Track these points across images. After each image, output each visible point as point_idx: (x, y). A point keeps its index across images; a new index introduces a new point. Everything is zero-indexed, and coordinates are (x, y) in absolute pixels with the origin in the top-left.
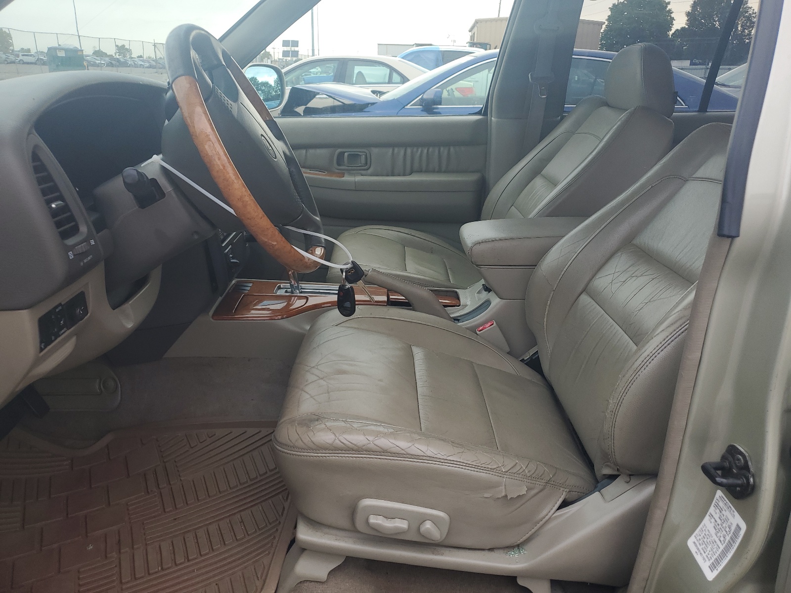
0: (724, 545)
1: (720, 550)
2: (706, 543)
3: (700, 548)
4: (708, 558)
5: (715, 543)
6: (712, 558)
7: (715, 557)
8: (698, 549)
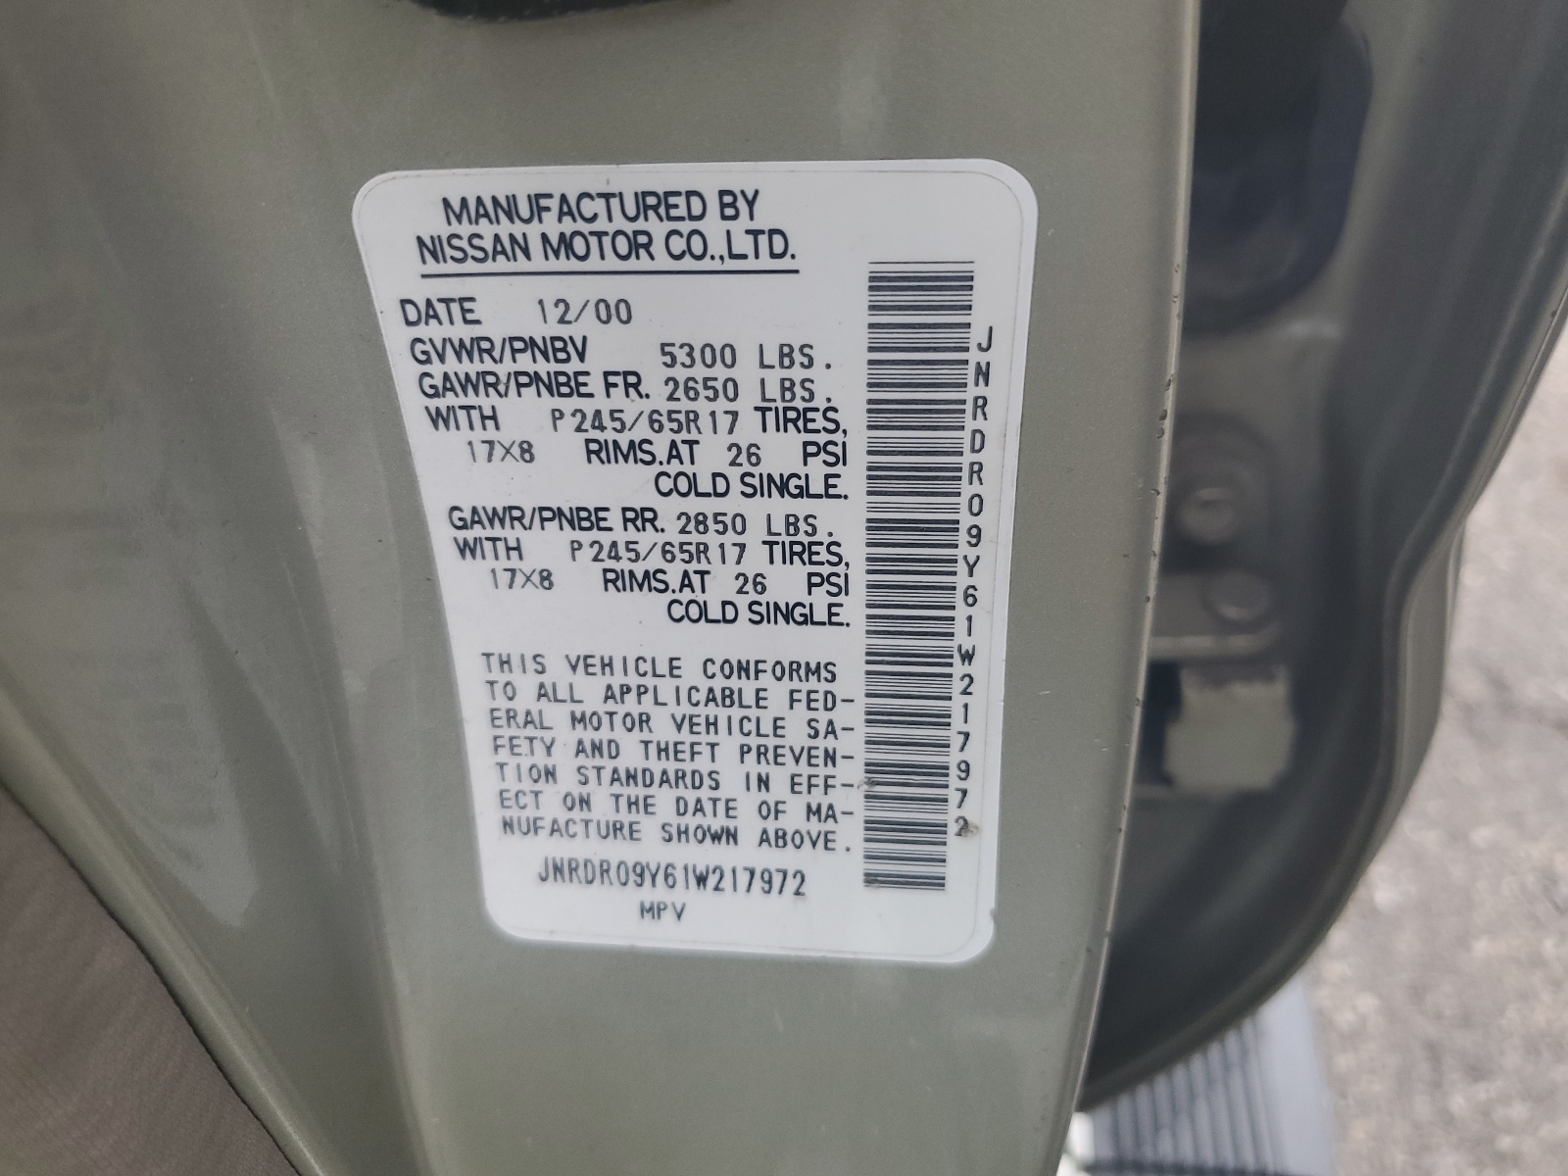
0: (855, 607)
1: (852, 681)
2: (657, 766)
3: (651, 849)
4: (798, 840)
5: (748, 687)
6: (839, 798)
7: (851, 771)
8: (642, 873)
